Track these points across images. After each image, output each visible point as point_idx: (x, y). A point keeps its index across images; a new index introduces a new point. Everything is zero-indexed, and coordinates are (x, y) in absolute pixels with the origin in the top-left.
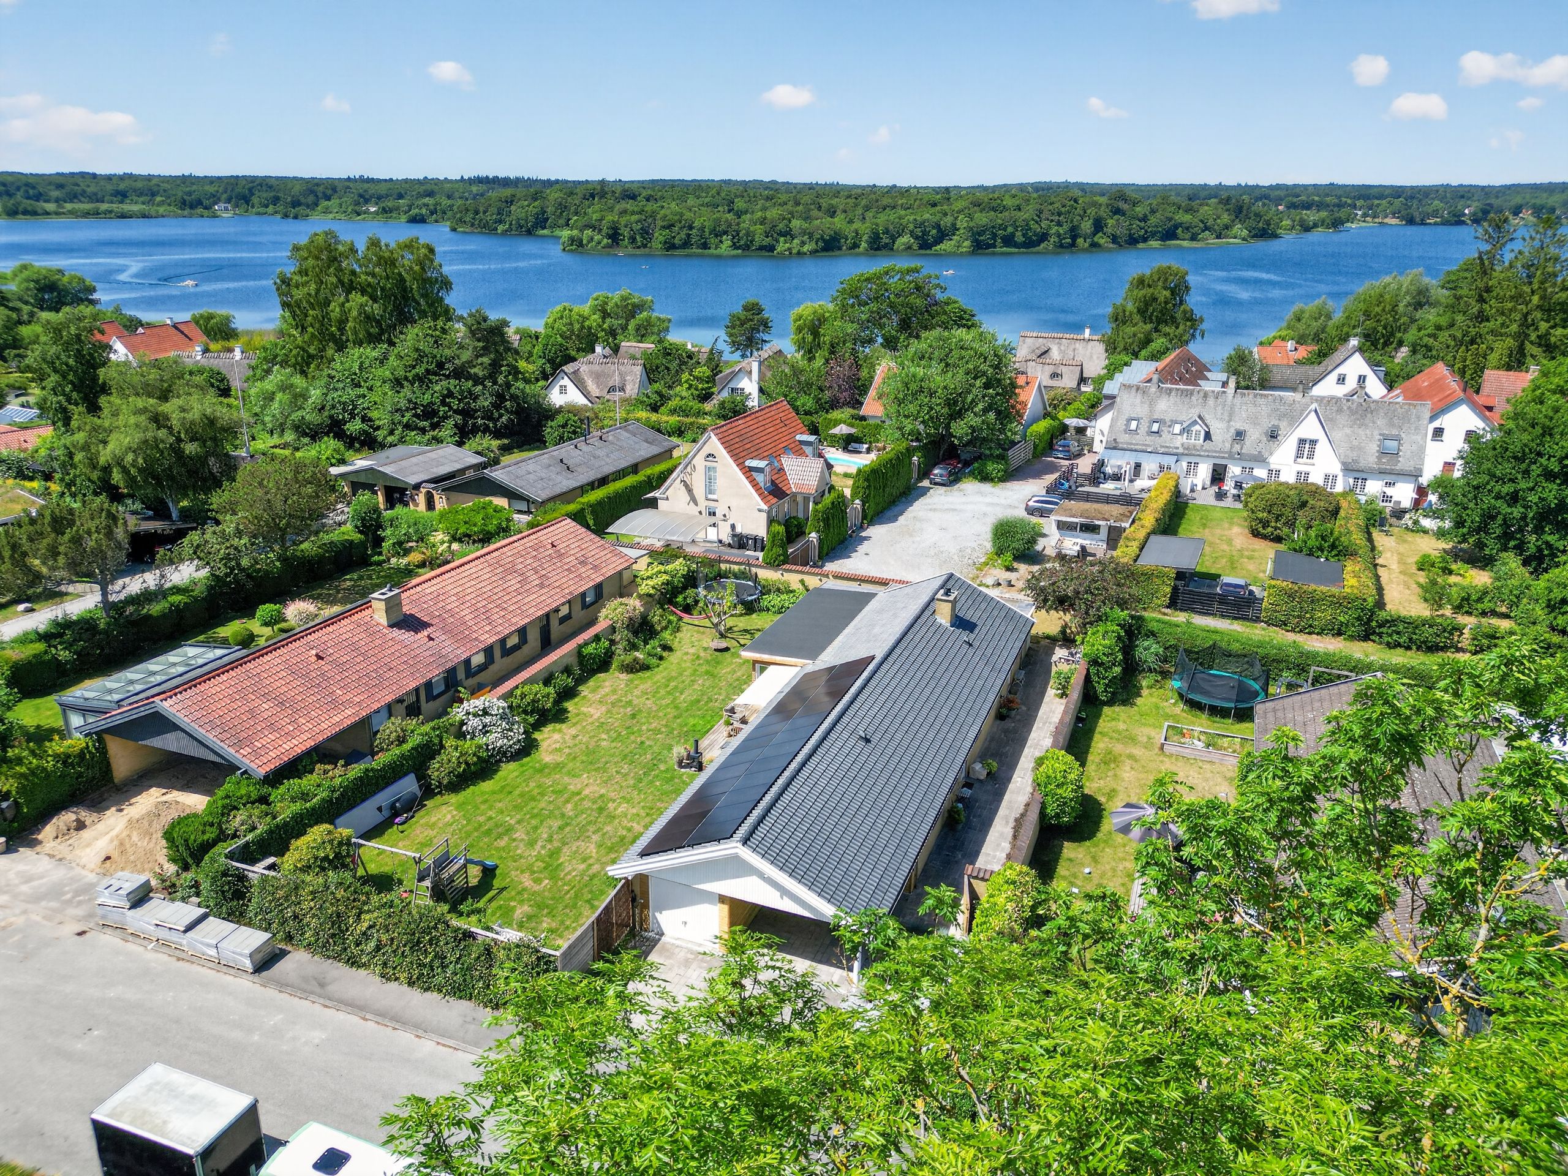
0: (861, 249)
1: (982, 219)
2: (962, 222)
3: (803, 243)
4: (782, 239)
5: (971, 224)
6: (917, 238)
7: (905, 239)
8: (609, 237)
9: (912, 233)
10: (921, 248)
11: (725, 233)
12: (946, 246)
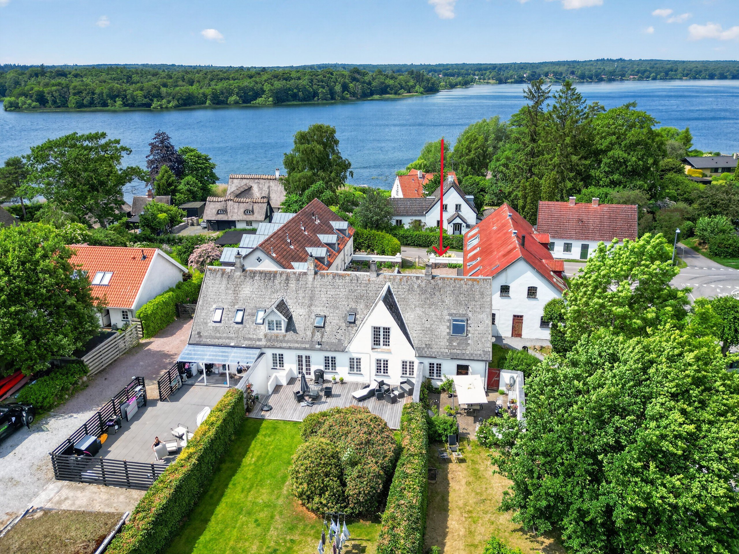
0: (207, 104)
1: (278, 84)
2: (267, 87)
3: (169, 102)
4: (155, 100)
5: (272, 88)
6: (241, 97)
7: (233, 98)
8: (37, 100)
9: (237, 94)
10: (244, 102)
11: (117, 96)
12: (259, 100)
